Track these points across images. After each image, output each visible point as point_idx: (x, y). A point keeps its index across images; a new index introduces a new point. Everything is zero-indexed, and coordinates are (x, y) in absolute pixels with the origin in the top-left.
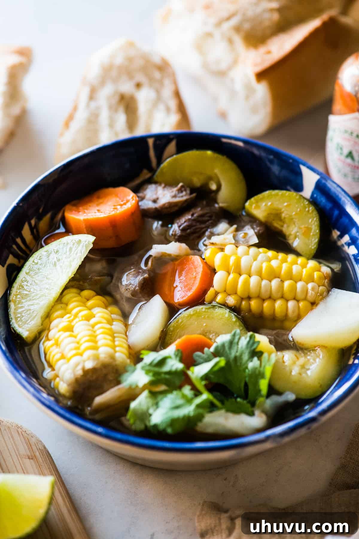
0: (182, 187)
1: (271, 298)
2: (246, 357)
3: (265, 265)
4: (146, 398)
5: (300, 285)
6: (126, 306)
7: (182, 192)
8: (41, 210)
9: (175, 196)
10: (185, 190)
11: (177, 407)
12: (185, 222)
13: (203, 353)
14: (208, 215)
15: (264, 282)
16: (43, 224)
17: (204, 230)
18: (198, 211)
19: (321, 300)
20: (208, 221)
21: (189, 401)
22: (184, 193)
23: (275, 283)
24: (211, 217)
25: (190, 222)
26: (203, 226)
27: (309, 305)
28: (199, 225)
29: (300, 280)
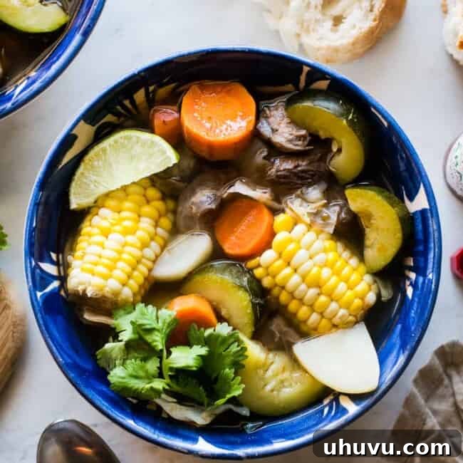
0: (303, 136)
1: (301, 300)
2: (228, 360)
3: (315, 270)
4: (120, 348)
5: (334, 306)
6: (181, 223)
7: (300, 140)
8: (165, 81)
9: (290, 141)
10: (304, 141)
11: (136, 377)
12: (284, 170)
13: (199, 330)
14: (311, 173)
15: (303, 287)
16: (163, 92)
17: (297, 186)
18: (303, 164)
19: (343, 328)
20: (308, 178)
21: (150, 378)
22: (300, 143)
23: (312, 292)
24: (313, 175)
25: (288, 174)
26: (299, 182)
27: (330, 326)
28: (295, 180)
29: (337, 301)
